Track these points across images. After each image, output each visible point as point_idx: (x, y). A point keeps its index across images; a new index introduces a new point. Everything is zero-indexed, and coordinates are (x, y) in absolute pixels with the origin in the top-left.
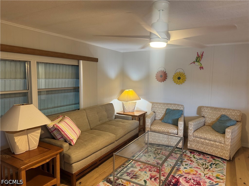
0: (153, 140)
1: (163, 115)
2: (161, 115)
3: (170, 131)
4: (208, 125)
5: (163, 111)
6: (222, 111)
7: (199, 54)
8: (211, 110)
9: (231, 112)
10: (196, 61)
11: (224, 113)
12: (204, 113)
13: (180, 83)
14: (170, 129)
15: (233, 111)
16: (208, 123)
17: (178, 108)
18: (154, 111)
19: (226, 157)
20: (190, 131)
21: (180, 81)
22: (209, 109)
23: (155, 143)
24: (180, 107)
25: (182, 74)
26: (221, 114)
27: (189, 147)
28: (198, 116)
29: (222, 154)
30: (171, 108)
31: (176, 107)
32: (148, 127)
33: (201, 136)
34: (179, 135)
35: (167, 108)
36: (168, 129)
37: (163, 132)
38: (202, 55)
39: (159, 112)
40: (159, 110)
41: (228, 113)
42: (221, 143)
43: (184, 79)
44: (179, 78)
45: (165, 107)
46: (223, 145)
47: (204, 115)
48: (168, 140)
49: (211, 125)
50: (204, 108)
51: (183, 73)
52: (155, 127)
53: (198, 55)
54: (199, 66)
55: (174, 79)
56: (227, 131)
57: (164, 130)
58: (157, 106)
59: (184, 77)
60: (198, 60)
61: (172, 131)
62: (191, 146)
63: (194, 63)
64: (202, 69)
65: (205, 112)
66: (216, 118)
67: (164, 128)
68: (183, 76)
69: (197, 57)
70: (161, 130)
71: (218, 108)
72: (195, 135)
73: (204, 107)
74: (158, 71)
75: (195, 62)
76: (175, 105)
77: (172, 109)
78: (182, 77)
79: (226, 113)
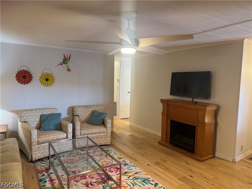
0: (42, 155)
1: (37, 123)
2: (35, 124)
3: (60, 137)
4: (82, 122)
5: (37, 118)
6: (92, 108)
7: (66, 56)
8: (83, 108)
9: (99, 108)
10: (64, 63)
11: (94, 109)
12: (77, 112)
13: (49, 85)
14: (59, 135)
15: (100, 106)
16: (82, 120)
17: (53, 112)
18: (25, 121)
19: (109, 143)
20: (78, 130)
21: (49, 83)
22: (81, 107)
23: (44, 157)
24: (55, 110)
25: (50, 76)
26: (92, 110)
27: (77, 146)
28: (69, 116)
29: (105, 142)
30: (45, 113)
31: (47, 112)
32: (34, 140)
33: (88, 132)
34: (69, 138)
35: (41, 114)
36: (57, 135)
37: (53, 140)
38: (70, 58)
39: (32, 120)
40: (32, 118)
41: (97, 109)
42: (104, 133)
43: (53, 81)
44: (47, 80)
45: (38, 113)
46: (106, 134)
47: (78, 114)
48: (59, 147)
49: (85, 121)
50: (77, 108)
51: (51, 74)
52: (42, 138)
53: (64, 57)
54: (66, 68)
55: (42, 81)
56: (108, 122)
57: (54, 138)
58: (33, 114)
59: (53, 79)
60: (65, 62)
61: (62, 137)
62: (79, 145)
63: (62, 65)
64: (69, 71)
65: (79, 111)
66: (88, 114)
67: (53, 136)
68: (52, 77)
69: (64, 59)
70: (51, 138)
71: (88, 106)
72: (83, 133)
73: (76, 106)
74: (19, 71)
75: (62, 63)
76: (48, 109)
77: (47, 113)
78: (51, 79)
79: (96, 109)
